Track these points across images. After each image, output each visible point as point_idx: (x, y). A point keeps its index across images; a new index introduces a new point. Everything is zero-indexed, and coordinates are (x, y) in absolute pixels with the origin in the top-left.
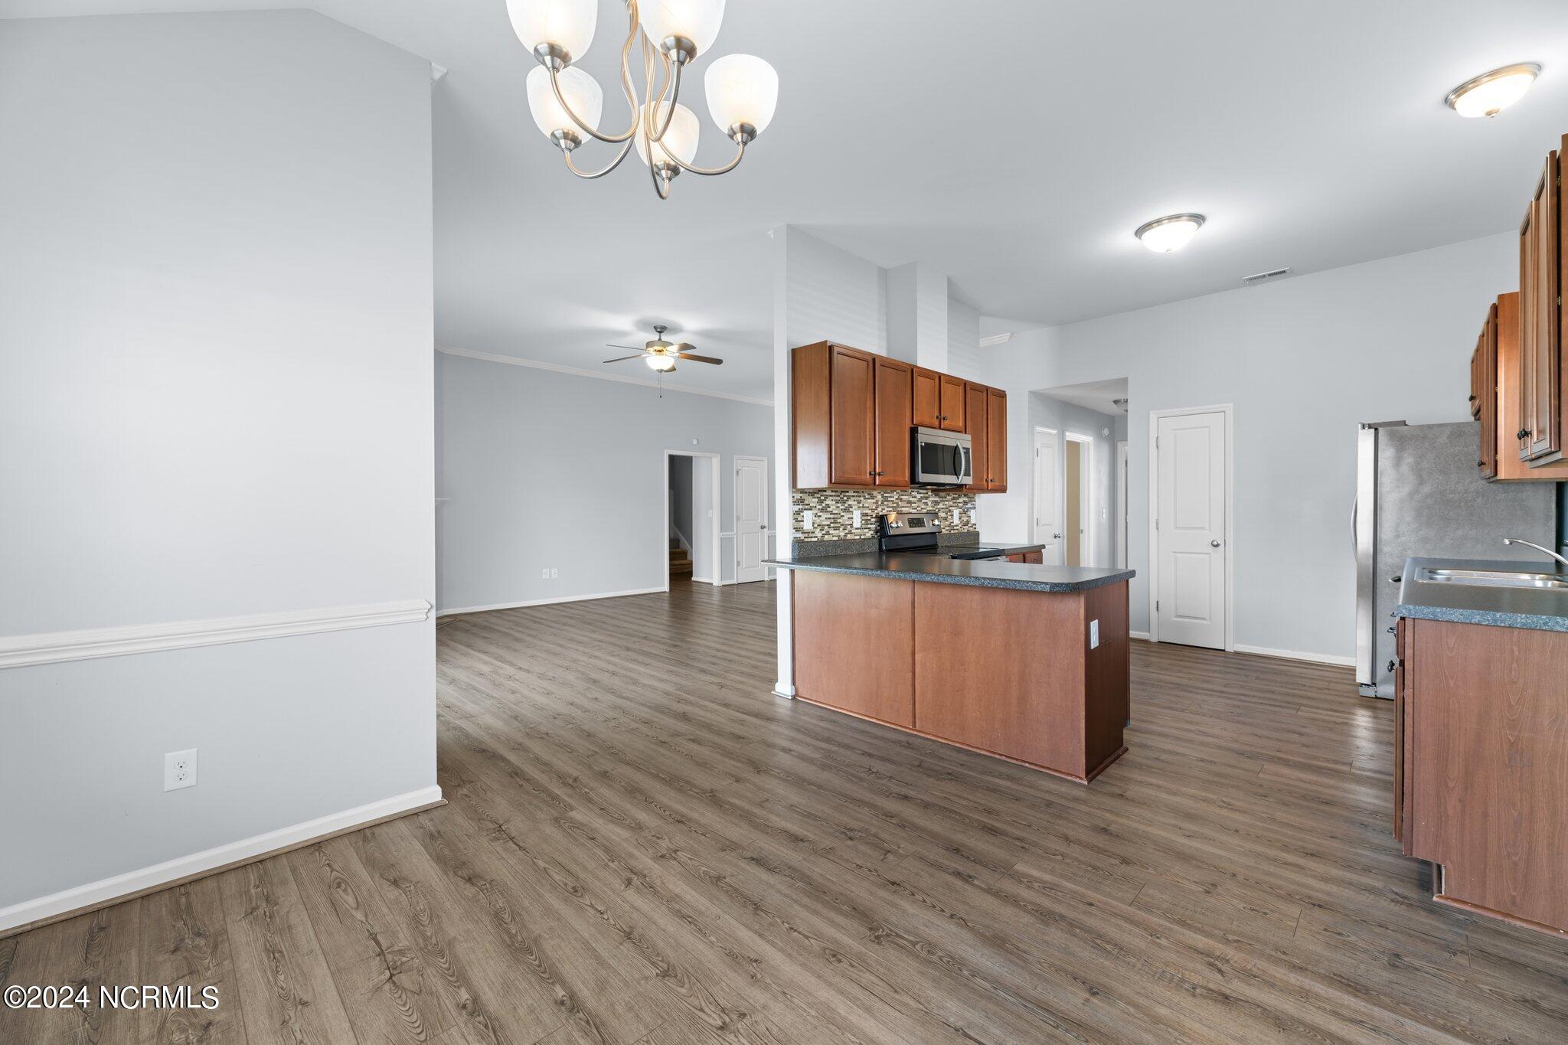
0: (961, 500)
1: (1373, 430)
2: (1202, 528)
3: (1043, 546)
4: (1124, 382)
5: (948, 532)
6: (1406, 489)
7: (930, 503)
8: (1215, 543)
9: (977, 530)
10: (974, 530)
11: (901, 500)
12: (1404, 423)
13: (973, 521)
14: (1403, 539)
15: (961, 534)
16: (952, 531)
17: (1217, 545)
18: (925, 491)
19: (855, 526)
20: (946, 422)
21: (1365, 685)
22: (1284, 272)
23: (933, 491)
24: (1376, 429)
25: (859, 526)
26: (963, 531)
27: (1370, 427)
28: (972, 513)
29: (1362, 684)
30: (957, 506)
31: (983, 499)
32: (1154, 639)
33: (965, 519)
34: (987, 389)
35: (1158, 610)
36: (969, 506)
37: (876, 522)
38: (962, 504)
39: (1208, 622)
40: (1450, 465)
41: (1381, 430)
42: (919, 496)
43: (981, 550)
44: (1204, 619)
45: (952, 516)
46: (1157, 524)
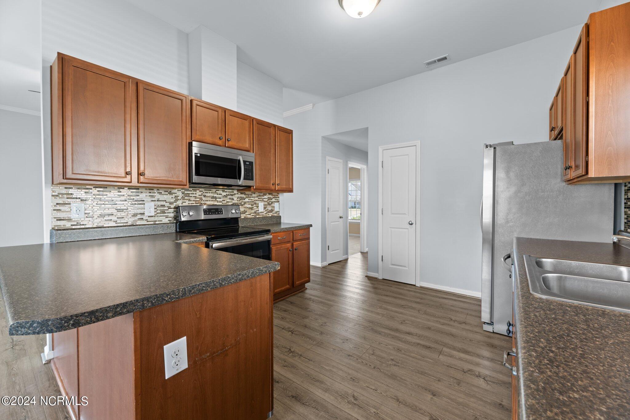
0: (265, 197)
1: (493, 148)
2: (405, 214)
3: (311, 226)
4: (365, 131)
5: (253, 217)
6: (513, 189)
7: (235, 199)
8: (411, 223)
9: (280, 215)
10: (278, 215)
11: (205, 196)
12: (512, 143)
13: (276, 209)
14: (511, 224)
15: (264, 218)
16: (257, 216)
17: (412, 224)
18: (231, 191)
19: (147, 214)
20: (230, 142)
21: (487, 323)
22: (445, 58)
23: (238, 190)
24: (495, 148)
25: (153, 214)
26: (268, 216)
27: (491, 146)
28: (276, 205)
29: (485, 323)
30: (263, 200)
31: (284, 197)
32: (380, 278)
33: (270, 209)
34: (275, 126)
35: (382, 261)
36: (273, 200)
37: (174, 211)
38: (267, 200)
39: (407, 269)
40: (541, 172)
41: (498, 149)
42: (224, 194)
43: (283, 226)
44: (405, 266)
45: (258, 207)
46: (382, 211)
